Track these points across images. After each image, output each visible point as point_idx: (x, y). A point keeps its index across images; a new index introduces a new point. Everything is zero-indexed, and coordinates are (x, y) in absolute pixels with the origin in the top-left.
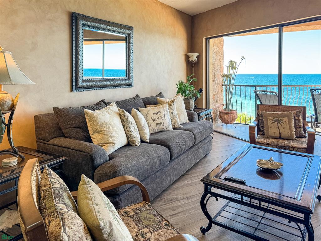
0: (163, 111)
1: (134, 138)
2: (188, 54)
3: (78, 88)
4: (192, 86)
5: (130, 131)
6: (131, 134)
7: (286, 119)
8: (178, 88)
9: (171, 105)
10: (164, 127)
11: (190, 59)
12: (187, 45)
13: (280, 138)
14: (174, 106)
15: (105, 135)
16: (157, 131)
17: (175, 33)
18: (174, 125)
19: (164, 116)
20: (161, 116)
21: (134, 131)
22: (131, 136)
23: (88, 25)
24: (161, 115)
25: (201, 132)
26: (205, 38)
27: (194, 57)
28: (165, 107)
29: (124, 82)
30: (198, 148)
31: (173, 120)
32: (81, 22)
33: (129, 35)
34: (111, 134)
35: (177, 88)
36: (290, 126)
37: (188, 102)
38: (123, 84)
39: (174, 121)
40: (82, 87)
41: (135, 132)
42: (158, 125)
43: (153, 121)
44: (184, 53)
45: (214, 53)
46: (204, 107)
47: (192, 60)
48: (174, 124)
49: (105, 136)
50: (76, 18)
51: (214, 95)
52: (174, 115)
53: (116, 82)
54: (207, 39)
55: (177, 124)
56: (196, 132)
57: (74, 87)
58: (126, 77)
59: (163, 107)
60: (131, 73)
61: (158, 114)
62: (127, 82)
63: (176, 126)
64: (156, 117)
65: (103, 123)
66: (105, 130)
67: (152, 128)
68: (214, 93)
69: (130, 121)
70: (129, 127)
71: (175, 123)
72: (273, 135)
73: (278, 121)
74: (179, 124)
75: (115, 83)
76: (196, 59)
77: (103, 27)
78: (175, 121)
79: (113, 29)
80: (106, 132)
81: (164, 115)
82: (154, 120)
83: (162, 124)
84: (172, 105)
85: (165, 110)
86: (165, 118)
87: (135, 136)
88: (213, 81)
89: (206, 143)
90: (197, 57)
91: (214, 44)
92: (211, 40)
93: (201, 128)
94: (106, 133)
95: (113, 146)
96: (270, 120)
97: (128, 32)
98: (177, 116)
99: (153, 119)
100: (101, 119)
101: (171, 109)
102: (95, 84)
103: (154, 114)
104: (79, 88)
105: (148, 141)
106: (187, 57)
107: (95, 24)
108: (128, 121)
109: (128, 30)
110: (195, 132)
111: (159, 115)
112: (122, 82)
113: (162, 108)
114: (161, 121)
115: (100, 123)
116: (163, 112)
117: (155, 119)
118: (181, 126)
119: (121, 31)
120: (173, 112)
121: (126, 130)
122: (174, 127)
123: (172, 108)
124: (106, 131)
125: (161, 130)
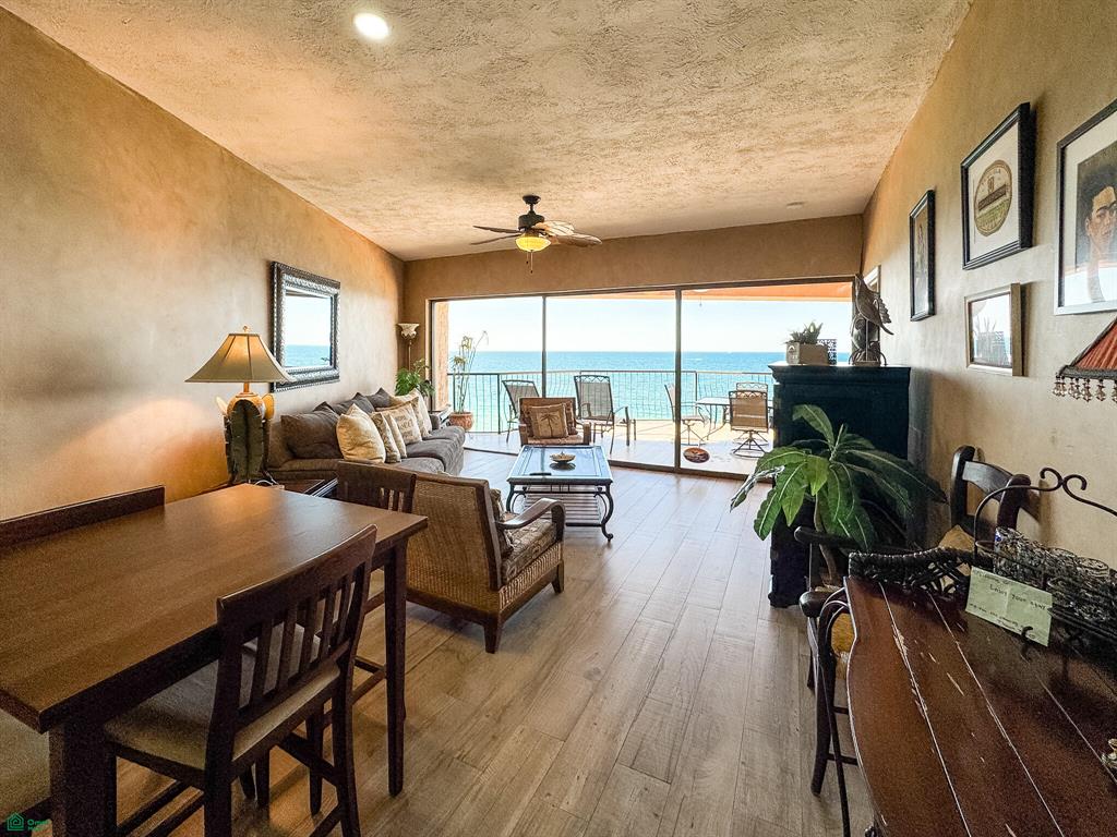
2: (401, 324)
7: (557, 414)
10: (414, 436)
11: (405, 333)
13: (553, 437)
16: (410, 441)
19: (410, 421)
20: (407, 423)
22: (390, 449)
23: (292, 282)
26: (429, 300)
27: (411, 330)
29: (324, 374)
32: (286, 277)
33: (336, 296)
36: (563, 422)
44: (394, 323)
47: (407, 334)
50: (279, 270)
58: (332, 365)
59: (407, 409)
61: (403, 419)
67: (405, 438)
72: (545, 435)
73: (548, 417)
75: (321, 376)
76: (415, 333)
81: (412, 419)
86: (413, 425)
87: (394, 448)
90: (416, 330)
91: (440, 311)
96: (539, 416)
97: (335, 291)
109: (335, 287)
111: (407, 420)
112: (327, 374)
113: (406, 411)
114: (408, 429)
116: (409, 416)
125: (413, 440)
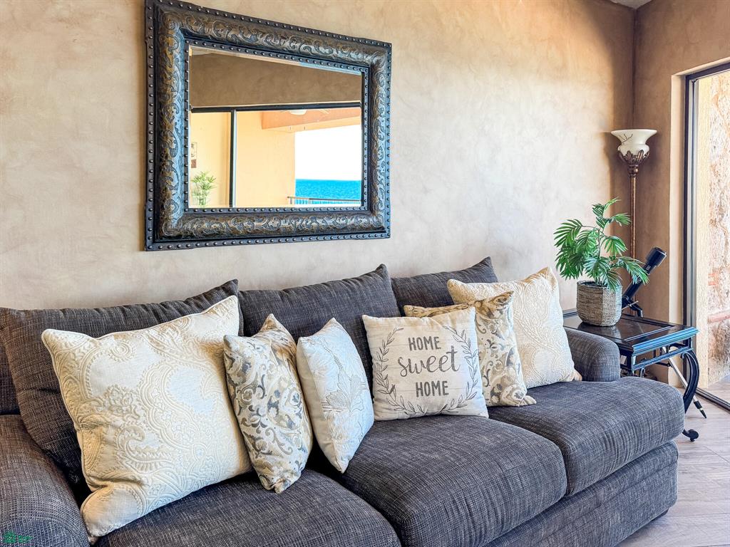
0: (450, 336)
1: (269, 453)
2: (615, 133)
3: (166, 237)
4: (618, 241)
5: (254, 426)
6: (256, 435)
8: (561, 246)
9: (490, 314)
10: (446, 401)
11: (623, 150)
12: (611, 102)
14: (504, 320)
15: (107, 442)
16: (418, 413)
17: (565, 66)
18: (498, 395)
19: (449, 355)
20: (438, 357)
21: (270, 424)
22: (254, 446)
23: (207, 37)
24: (438, 354)
25: (608, 441)
26: (681, 77)
27: (637, 142)
28: (461, 322)
29: (351, 221)
30: (598, 505)
31: (494, 372)
32: (177, 25)
33: (372, 70)
34: (132, 444)
35: (558, 244)
37: (596, 296)
38: (345, 228)
39: (499, 377)
40: (179, 236)
41: (278, 429)
42: (421, 389)
43: (404, 373)
44: (602, 131)
45: (717, 125)
46: (673, 317)
47: (629, 152)
48: (496, 391)
49: (108, 449)
51: (715, 272)
52: (500, 353)
53: (320, 221)
54: (689, 79)
55: (508, 389)
56: (582, 439)
57: (150, 234)
58: (363, 205)
59: (453, 321)
60: (379, 191)
61: (429, 345)
62: (364, 220)
63: (505, 399)
64: (417, 357)
65: (107, 393)
66: (107, 424)
67: (398, 399)
68: (717, 266)
69: (255, 381)
70: (250, 408)
71: (500, 387)
74: (518, 393)
75: (314, 224)
76: (646, 149)
77: (267, 44)
78: (502, 379)
79: (307, 51)
80: (111, 431)
81: (453, 353)
82: (408, 368)
83: (440, 387)
84: (497, 314)
85: (460, 332)
86: (453, 366)
87: (275, 445)
88: (713, 222)
89: (644, 478)
90: (651, 142)
91: (717, 97)
92: (703, 82)
93: (615, 421)
94: (110, 434)
95: (133, 495)
97: (369, 58)
98: (516, 359)
99: (405, 363)
100: (100, 373)
101: (489, 331)
102: (232, 225)
103: (412, 344)
104: (170, 237)
105: (342, 465)
106: (612, 143)
107: (232, 33)
108: (247, 383)
109: (368, 53)
110: (573, 444)
111: (430, 352)
112: (342, 222)
113: (450, 325)
114: (437, 376)
115: (94, 392)
116: (448, 341)
117: (413, 366)
118: (531, 400)
119: (340, 55)
120: (497, 340)
121: (240, 418)
122: (495, 400)
123: (492, 328)
124: (114, 427)
125: (436, 410)
